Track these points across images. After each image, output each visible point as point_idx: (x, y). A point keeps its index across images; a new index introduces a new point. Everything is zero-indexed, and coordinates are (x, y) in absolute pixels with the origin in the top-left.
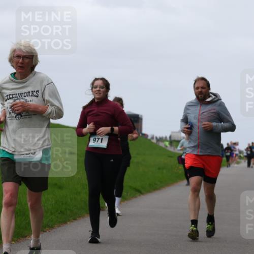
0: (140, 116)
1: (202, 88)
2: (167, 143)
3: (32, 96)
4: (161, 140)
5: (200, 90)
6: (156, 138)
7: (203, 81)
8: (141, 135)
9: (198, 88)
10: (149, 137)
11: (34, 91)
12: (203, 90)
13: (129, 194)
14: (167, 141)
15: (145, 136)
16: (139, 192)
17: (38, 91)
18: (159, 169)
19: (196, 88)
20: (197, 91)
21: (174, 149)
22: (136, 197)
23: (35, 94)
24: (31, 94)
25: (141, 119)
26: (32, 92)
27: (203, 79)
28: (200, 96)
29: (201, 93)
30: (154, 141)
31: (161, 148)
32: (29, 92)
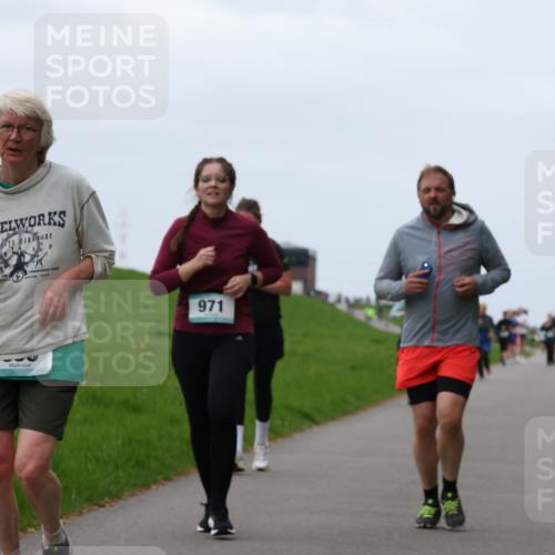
0: (310, 253)
1: (438, 189)
2: (371, 312)
3: (50, 223)
4: (357, 304)
5: (432, 194)
6: (347, 301)
7: (440, 175)
8: (312, 293)
9: (427, 190)
10: (332, 299)
11: (55, 213)
12: (441, 195)
13: (286, 423)
14: (371, 307)
15: (323, 296)
16: (309, 418)
17: (63, 213)
18: (353, 368)
19: (423, 191)
20: (426, 196)
21: (387, 325)
22: (302, 430)
23: (56, 218)
24: (47, 220)
25: (314, 259)
26: (50, 214)
27: (439, 170)
28: (431, 208)
29: (434, 201)
30: (343, 307)
31: (357, 323)
32: (43, 215)
